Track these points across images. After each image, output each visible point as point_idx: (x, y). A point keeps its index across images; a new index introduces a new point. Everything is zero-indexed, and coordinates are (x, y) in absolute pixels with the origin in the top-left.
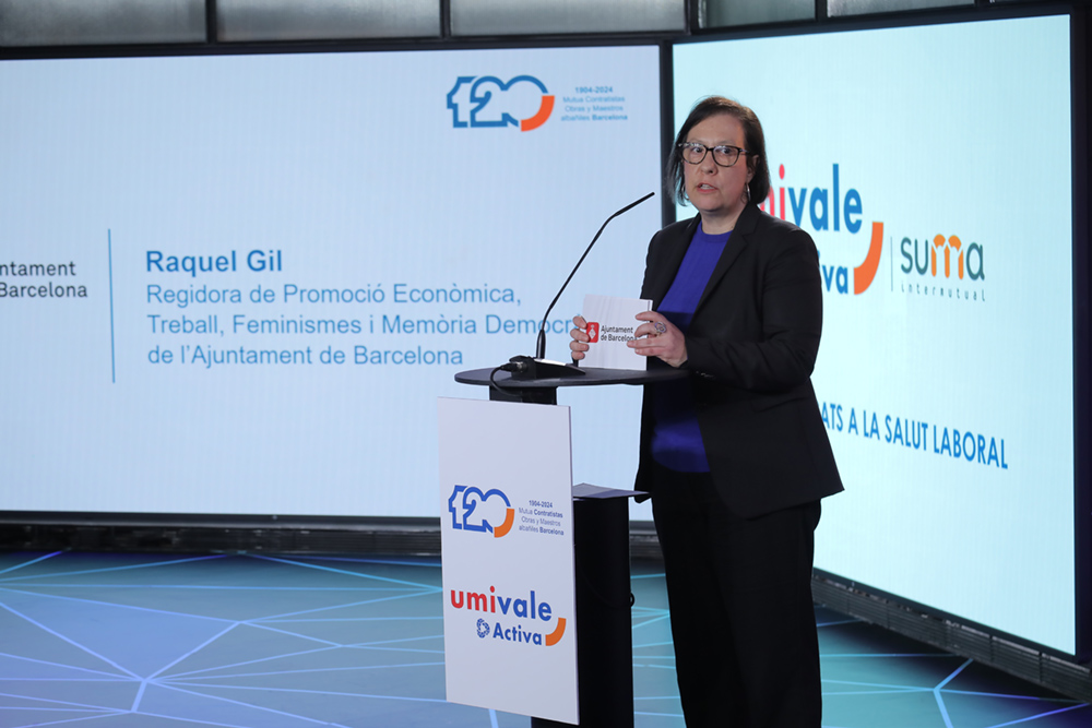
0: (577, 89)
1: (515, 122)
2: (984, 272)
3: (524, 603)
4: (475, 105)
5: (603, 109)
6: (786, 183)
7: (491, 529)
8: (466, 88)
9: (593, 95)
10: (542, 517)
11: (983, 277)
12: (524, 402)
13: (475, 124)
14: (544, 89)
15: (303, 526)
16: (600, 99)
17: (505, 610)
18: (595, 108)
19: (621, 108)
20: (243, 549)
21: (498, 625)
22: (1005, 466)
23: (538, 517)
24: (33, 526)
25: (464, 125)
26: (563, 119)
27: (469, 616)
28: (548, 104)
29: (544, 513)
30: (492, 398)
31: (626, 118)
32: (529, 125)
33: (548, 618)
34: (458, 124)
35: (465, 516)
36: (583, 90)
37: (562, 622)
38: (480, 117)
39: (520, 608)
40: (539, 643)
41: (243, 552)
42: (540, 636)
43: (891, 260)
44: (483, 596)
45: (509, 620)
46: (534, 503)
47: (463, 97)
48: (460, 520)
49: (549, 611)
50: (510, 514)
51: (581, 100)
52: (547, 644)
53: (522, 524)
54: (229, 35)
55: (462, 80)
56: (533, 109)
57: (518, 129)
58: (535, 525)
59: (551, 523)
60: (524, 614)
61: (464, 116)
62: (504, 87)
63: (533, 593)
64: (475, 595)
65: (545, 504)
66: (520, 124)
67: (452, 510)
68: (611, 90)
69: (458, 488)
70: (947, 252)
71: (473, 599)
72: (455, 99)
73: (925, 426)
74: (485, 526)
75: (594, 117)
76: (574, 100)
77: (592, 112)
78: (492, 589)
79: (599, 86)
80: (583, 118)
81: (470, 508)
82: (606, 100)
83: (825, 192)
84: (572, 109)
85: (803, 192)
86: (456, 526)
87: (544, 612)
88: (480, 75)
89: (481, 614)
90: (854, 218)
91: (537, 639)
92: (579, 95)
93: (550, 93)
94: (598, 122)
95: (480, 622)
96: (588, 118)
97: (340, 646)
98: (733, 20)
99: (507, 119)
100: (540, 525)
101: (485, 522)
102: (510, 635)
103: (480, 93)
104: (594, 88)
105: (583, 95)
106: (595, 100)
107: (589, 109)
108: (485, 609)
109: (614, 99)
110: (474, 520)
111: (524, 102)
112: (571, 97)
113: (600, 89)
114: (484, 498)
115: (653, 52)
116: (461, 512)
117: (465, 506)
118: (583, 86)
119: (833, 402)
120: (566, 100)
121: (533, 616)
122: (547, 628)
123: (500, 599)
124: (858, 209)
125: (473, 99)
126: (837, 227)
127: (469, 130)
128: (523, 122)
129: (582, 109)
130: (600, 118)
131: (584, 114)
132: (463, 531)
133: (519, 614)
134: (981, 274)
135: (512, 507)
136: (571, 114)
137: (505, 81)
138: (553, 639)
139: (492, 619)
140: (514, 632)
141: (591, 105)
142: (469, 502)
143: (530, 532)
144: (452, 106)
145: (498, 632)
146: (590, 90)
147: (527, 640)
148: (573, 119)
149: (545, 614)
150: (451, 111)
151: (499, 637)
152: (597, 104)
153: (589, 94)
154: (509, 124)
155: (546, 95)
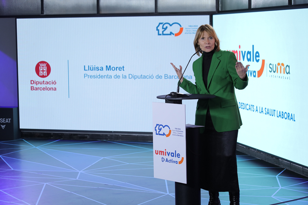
1: (173, 34)
2: (290, 72)
3: (173, 153)
4: (163, 30)
6: (241, 50)
7: (165, 135)
8: (161, 25)
9: (193, 27)
10: (178, 132)
11: (290, 74)
12: (174, 103)
13: (163, 34)
14: (181, 26)
15: (120, 134)
16: (195, 28)
17: (169, 155)
18: (193, 31)
20: (105, 139)
21: (167, 159)
22: (295, 121)
23: (177, 132)
24: (53, 133)
25: (161, 35)
26: (185, 33)
27: (160, 156)
28: (181, 30)
29: (179, 131)
30: (166, 102)
32: (177, 35)
33: (179, 157)
34: (159, 34)
35: (159, 132)
36: (190, 26)
37: (183, 158)
38: (165, 33)
39: (172, 155)
40: (177, 163)
41: (105, 140)
42: (177, 162)
43: (267, 69)
44: (163, 152)
45: (170, 158)
46: (176, 129)
47: (160, 28)
48: (158, 133)
49: (180, 155)
50: (170, 131)
51: (190, 29)
52: (179, 164)
53: (173, 134)
54: (102, 12)
55: (160, 24)
56: (177, 31)
58: (176, 134)
59: (181, 134)
60: (173, 156)
61: (161, 33)
62: (171, 25)
63: (175, 151)
64: (161, 151)
65: (179, 129)
66: (174, 34)
67: (156, 130)
68: (197, 26)
69: (157, 125)
70: (281, 67)
71: (161, 152)
72: (159, 28)
73: (275, 110)
74: (164, 134)
75: (193, 33)
76: (188, 29)
78: (165, 150)
79: (194, 25)
80: (190, 33)
81: (160, 130)
83: (250, 52)
85: (245, 52)
86: (157, 134)
87: (178, 155)
88: (165, 22)
89: (163, 156)
90: (257, 58)
91: (176, 162)
92: (189, 28)
93: (182, 27)
95: (162, 158)
96: (191, 33)
97: (128, 164)
98: (228, 9)
99: (171, 33)
100: (178, 134)
101: (164, 133)
102: (170, 161)
103: (165, 27)
105: (190, 27)
106: (193, 29)
108: (164, 155)
110: (161, 133)
111: (175, 29)
114: (164, 127)
115: (208, 17)
116: (158, 131)
117: (159, 129)
119: (252, 104)
120: (186, 29)
121: (176, 157)
122: (179, 160)
123: (167, 152)
124: (259, 56)
125: (163, 28)
126: (253, 61)
127: (162, 36)
128: (175, 34)
131: (191, 32)
132: (158, 135)
133: (172, 156)
134: (289, 73)
135: (171, 130)
136: (187, 32)
137: (171, 24)
138: (180, 162)
139: (165, 157)
140: (171, 160)
141: (192, 30)
142: (160, 128)
143: (175, 136)
144: (157, 30)
145: (167, 161)
146: (192, 26)
147: (174, 163)
148: (188, 33)
149: (179, 156)
150: (157, 31)
151: (167, 162)
152: (194, 30)
153: (192, 27)
154: (172, 34)
155: (181, 27)
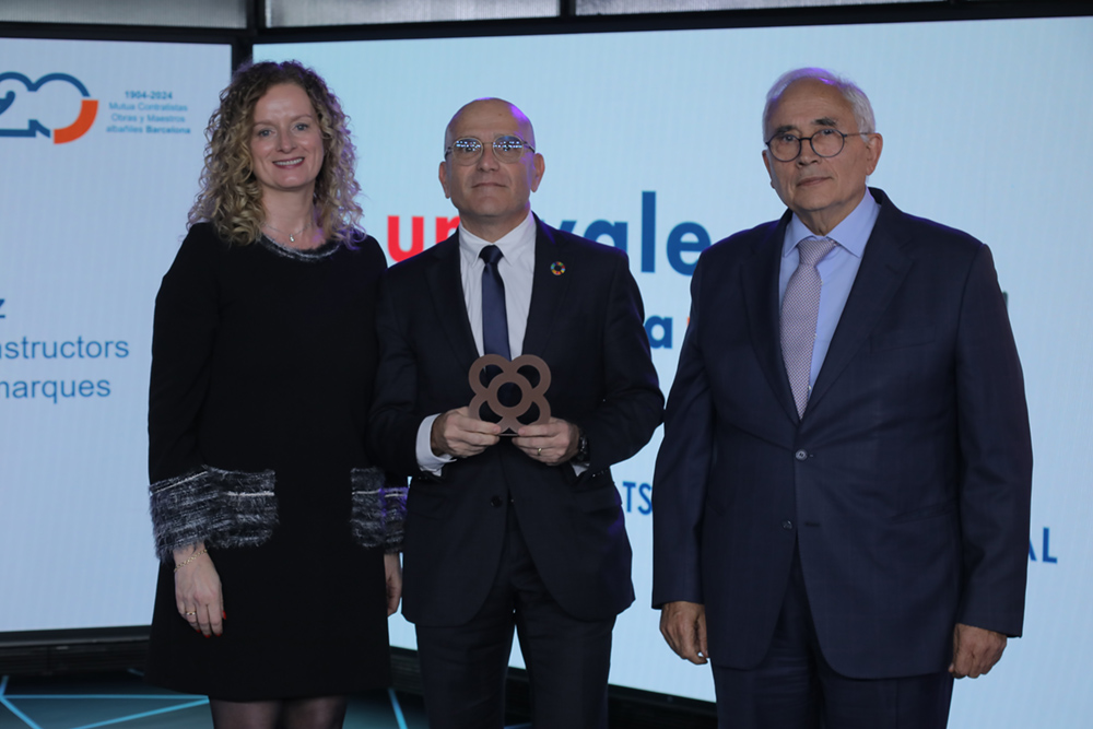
0: (127, 93)
1: (46, 132)
5: (161, 119)
9: (148, 101)
14: (85, 92)
16: (156, 107)
18: (151, 118)
19: (182, 120)
26: (110, 129)
28: (89, 111)
31: (188, 131)
32: (64, 136)
36: (134, 95)
51: (133, 107)
57: (51, 140)
62: (33, 87)
66: (52, 134)
68: (170, 96)
75: (149, 129)
76: (123, 107)
77: (146, 123)
79: (156, 90)
80: (135, 130)
82: (165, 108)
84: (120, 118)
92: (130, 101)
93: (93, 96)
94: (152, 135)
96: (140, 130)
99: (35, 128)
104: (148, 93)
105: (135, 101)
106: (150, 107)
107: (142, 119)
109: (174, 108)
112: (120, 103)
113: (156, 95)
115: (224, 52)
118: (135, 90)
120: (113, 106)
128: (57, 132)
129: (134, 119)
130: (156, 131)
131: (136, 124)
136: (120, 124)
137: (34, 79)
141: (144, 114)
146: (144, 96)
148: (122, 130)
152: (152, 113)
153: (142, 100)
154: (39, 134)
155: (86, 99)
